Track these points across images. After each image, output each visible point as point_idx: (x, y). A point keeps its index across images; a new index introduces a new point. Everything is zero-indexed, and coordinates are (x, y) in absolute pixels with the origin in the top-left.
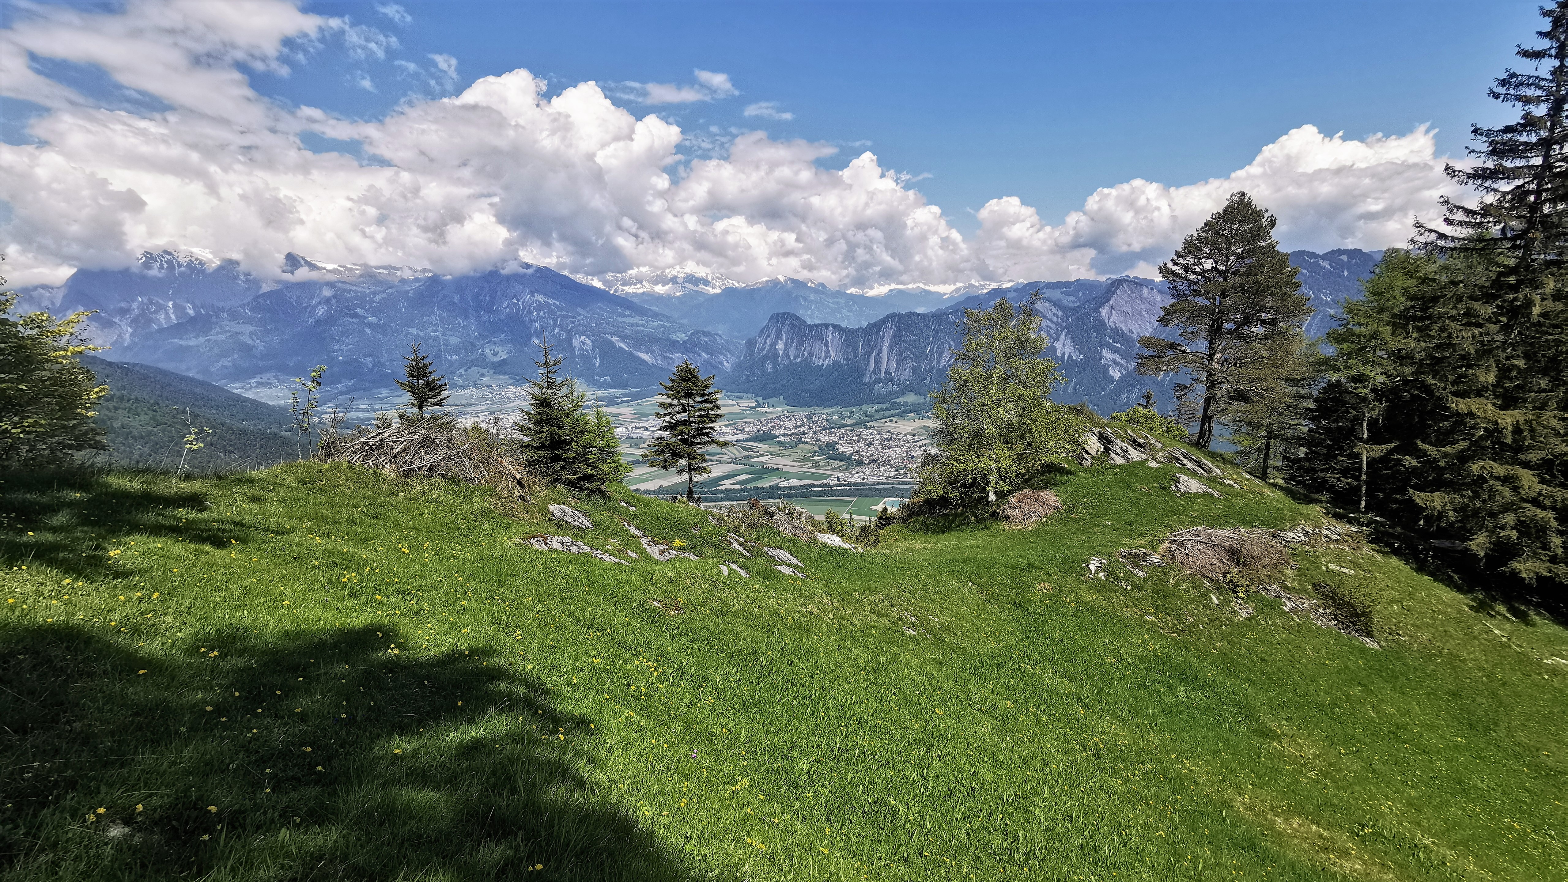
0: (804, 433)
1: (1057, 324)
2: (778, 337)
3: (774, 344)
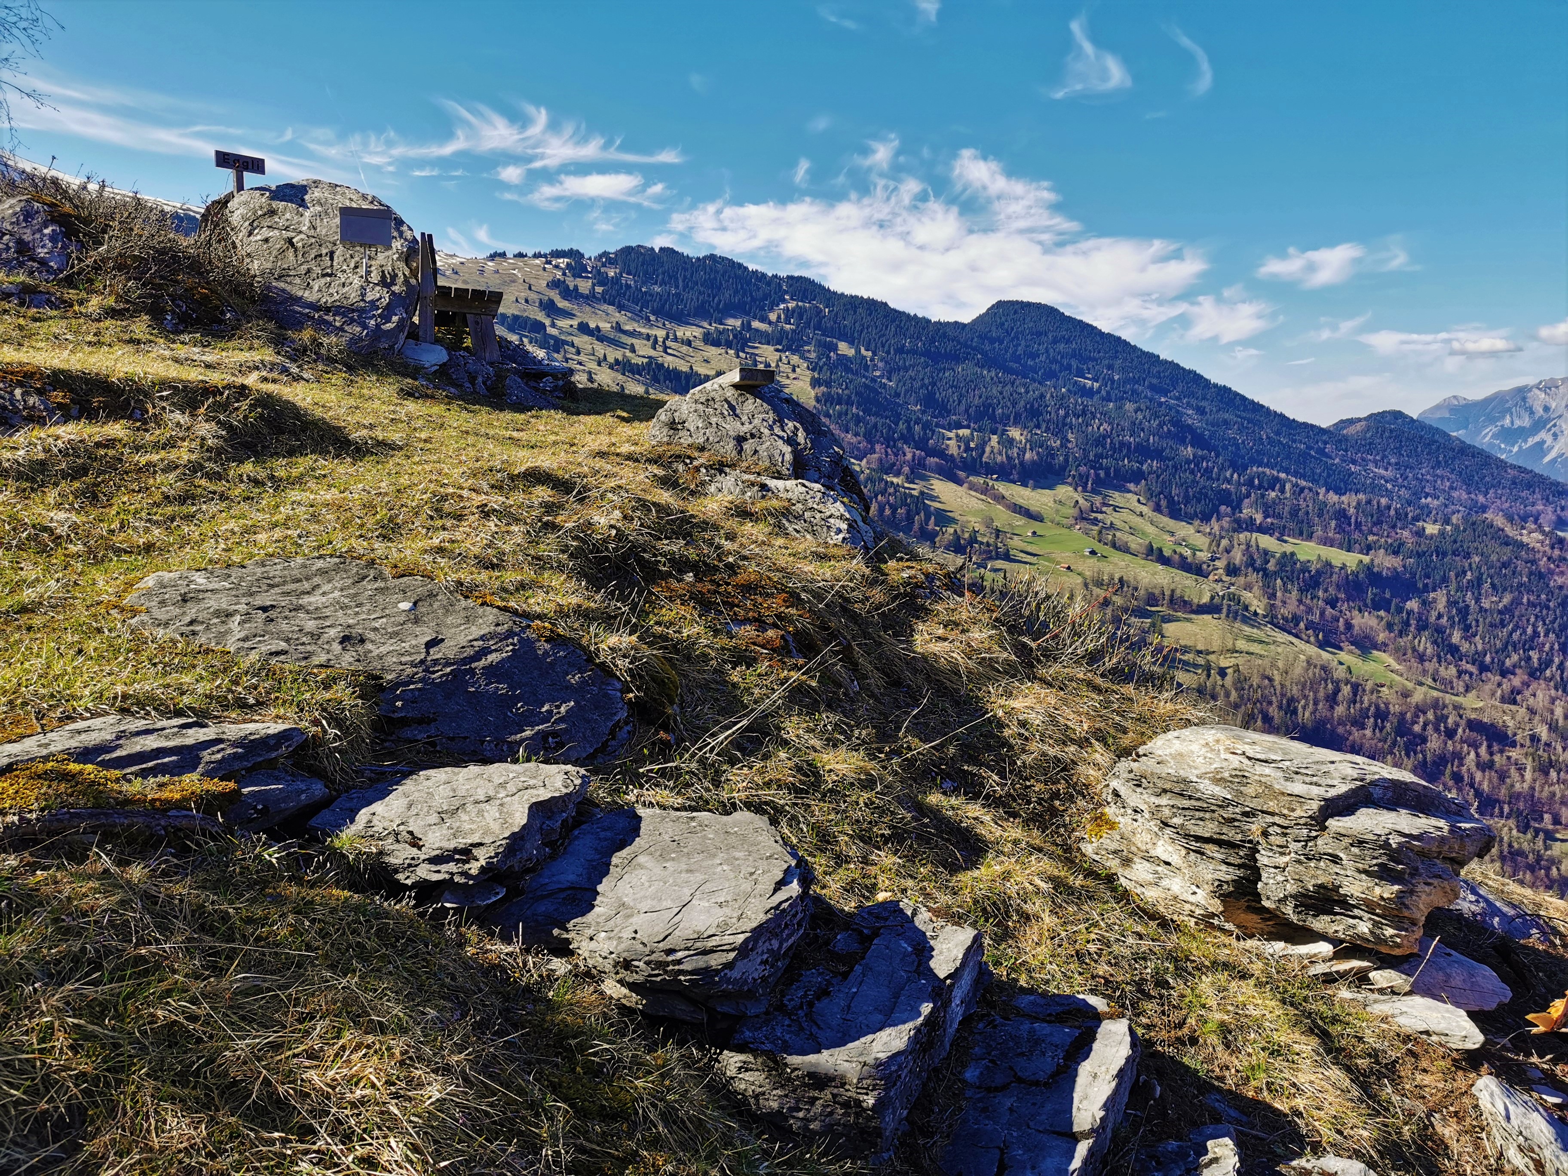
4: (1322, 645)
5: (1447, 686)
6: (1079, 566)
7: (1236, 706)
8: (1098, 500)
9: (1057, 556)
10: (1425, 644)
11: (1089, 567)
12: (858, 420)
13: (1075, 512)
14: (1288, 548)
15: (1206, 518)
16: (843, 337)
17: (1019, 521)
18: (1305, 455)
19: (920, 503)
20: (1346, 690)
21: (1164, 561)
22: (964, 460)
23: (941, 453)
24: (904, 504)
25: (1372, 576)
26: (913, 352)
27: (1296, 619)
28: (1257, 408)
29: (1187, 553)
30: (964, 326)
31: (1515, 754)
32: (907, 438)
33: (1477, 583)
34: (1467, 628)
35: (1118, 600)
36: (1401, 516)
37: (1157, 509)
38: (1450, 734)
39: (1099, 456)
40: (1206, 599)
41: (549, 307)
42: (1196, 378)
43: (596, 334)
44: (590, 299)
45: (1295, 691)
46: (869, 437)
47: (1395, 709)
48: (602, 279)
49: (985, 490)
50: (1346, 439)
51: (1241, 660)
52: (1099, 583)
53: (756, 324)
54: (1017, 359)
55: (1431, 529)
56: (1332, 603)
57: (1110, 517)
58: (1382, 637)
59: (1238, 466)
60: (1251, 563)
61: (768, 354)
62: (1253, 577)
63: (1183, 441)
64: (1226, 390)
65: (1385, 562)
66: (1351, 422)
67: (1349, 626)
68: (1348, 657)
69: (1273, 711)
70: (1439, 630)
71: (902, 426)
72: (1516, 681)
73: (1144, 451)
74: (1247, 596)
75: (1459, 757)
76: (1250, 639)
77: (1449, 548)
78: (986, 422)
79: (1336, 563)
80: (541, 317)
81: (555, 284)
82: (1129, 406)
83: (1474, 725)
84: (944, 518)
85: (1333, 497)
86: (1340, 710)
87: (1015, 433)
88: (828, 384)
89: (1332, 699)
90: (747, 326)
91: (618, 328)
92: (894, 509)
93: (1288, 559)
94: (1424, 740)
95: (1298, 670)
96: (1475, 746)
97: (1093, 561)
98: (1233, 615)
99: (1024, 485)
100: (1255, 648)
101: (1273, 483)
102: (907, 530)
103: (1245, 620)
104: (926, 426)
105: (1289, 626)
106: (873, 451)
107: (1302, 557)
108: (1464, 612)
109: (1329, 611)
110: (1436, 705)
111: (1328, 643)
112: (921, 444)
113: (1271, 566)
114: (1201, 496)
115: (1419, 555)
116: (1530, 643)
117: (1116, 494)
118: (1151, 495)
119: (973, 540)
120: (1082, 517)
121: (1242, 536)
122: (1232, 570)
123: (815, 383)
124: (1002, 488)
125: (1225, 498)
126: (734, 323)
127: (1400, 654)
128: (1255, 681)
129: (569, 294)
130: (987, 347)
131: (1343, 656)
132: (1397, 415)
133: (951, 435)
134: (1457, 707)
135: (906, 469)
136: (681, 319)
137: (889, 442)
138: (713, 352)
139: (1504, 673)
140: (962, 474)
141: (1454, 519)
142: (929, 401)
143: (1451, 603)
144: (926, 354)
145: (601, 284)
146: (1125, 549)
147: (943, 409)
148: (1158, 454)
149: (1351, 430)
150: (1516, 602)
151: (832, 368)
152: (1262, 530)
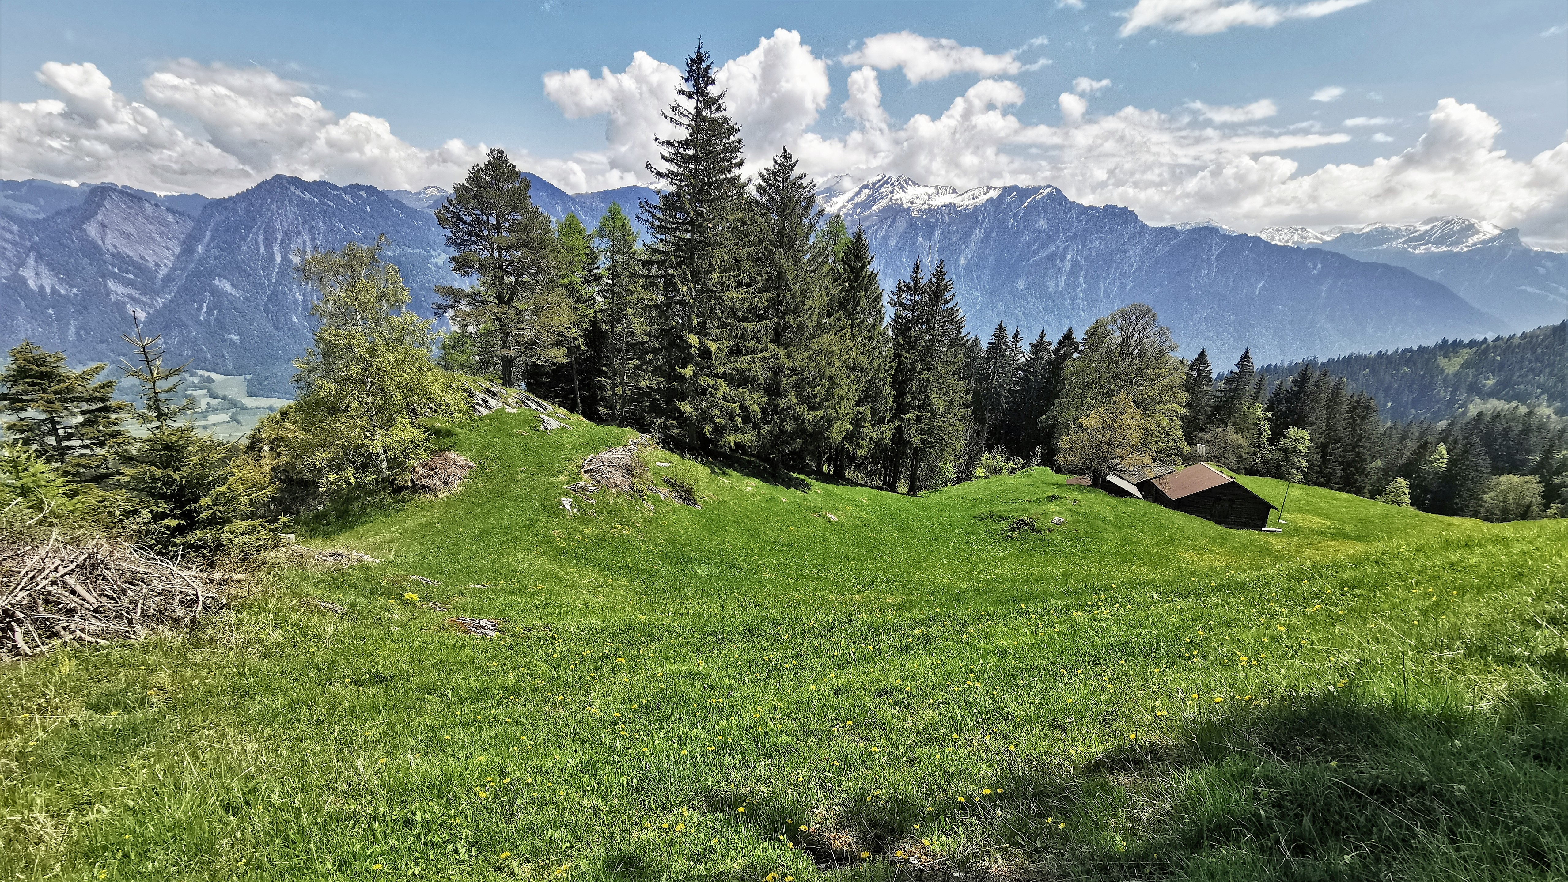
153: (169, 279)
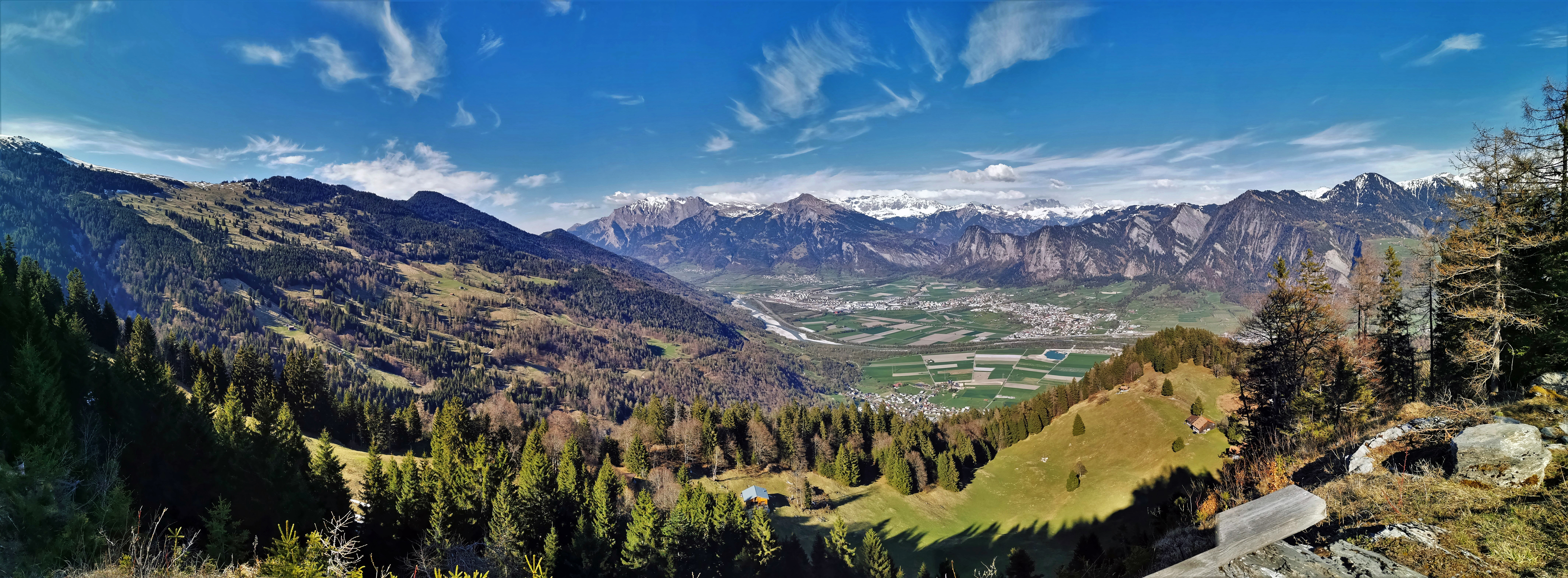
0: (990, 306)
1: (1148, 232)
2: (973, 241)
3: (969, 246)
4: (546, 314)
5: (586, 325)
6: (457, 294)
7: (519, 340)
8: (462, 267)
9: (449, 290)
10: (578, 311)
11: (461, 293)
12: (367, 241)
13: (454, 273)
14: (531, 280)
15: (502, 271)
16: (359, 208)
17: (433, 278)
18: (533, 246)
19: (393, 273)
20: (555, 329)
21: (489, 289)
22: (409, 255)
23: (400, 253)
24: (387, 273)
25: (560, 288)
26: (386, 213)
27: (536, 306)
28: (516, 229)
29: (497, 285)
30: (405, 202)
31: (609, 346)
32: (386, 248)
33: (592, 287)
34: (590, 304)
35: (473, 305)
36: (566, 266)
37: (484, 269)
38: (589, 341)
39: (461, 250)
40: (505, 302)
41: (244, 201)
42: (493, 219)
43: (262, 211)
44: (260, 197)
45: (538, 332)
46: (371, 247)
47: (571, 334)
48: (264, 190)
49: (419, 266)
50: (546, 239)
51: (518, 323)
52: (465, 299)
53: (325, 205)
54: (427, 214)
55: (576, 270)
56: (548, 298)
57: (467, 274)
58: (565, 309)
59: (512, 252)
60: (519, 286)
61: (330, 216)
62: (520, 292)
63: (491, 243)
64: (504, 224)
65: (563, 283)
66: (547, 233)
67: (554, 306)
68: (554, 317)
69: (531, 340)
70: (582, 305)
71: (384, 243)
72: (606, 320)
73: (478, 248)
74: (519, 299)
75: (592, 349)
76: (521, 315)
77: (581, 276)
78: (417, 239)
79: (548, 284)
80: (241, 205)
81: (246, 192)
82: (471, 231)
83: (596, 338)
84: (403, 278)
85: (544, 260)
86: (554, 336)
87: (429, 243)
88: (354, 227)
89: (551, 333)
90: (322, 206)
91: (271, 208)
92: (383, 276)
93: (532, 284)
94: (581, 344)
95: (538, 324)
96: (597, 344)
97: (462, 291)
98: (515, 306)
99: (434, 263)
100: (523, 318)
101: (524, 257)
102: (389, 284)
103: (519, 308)
104: (394, 242)
105: (534, 308)
106: (373, 253)
107: (536, 283)
108: (588, 298)
109: (547, 301)
110: (583, 332)
111: (547, 313)
112: (392, 250)
113: (526, 287)
114: (499, 263)
115: (573, 279)
116: (609, 308)
117: (469, 265)
118: (481, 264)
119: (416, 286)
120: (457, 275)
121: (515, 277)
122: (513, 290)
123: (349, 227)
124: (426, 265)
125: (508, 263)
126: (316, 204)
127: (570, 314)
128: (524, 330)
129: (252, 196)
130: (415, 210)
131: (553, 317)
132: (561, 230)
133: (404, 245)
134: (590, 332)
135: (387, 260)
136: (295, 203)
137: (380, 249)
138: (308, 216)
139: (603, 318)
140: (409, 260)
141: (582, 266)
142: (394, 232)
143: (584, 296)
144: (392, 213)
145: (264, 191)
146: (473, 285)
147: (400, 235)
148: (482, 248)
149: (547, 236)
150: (604, 294)
151: (356, 221)
152: (522, 274)
153: (1196, 245)
